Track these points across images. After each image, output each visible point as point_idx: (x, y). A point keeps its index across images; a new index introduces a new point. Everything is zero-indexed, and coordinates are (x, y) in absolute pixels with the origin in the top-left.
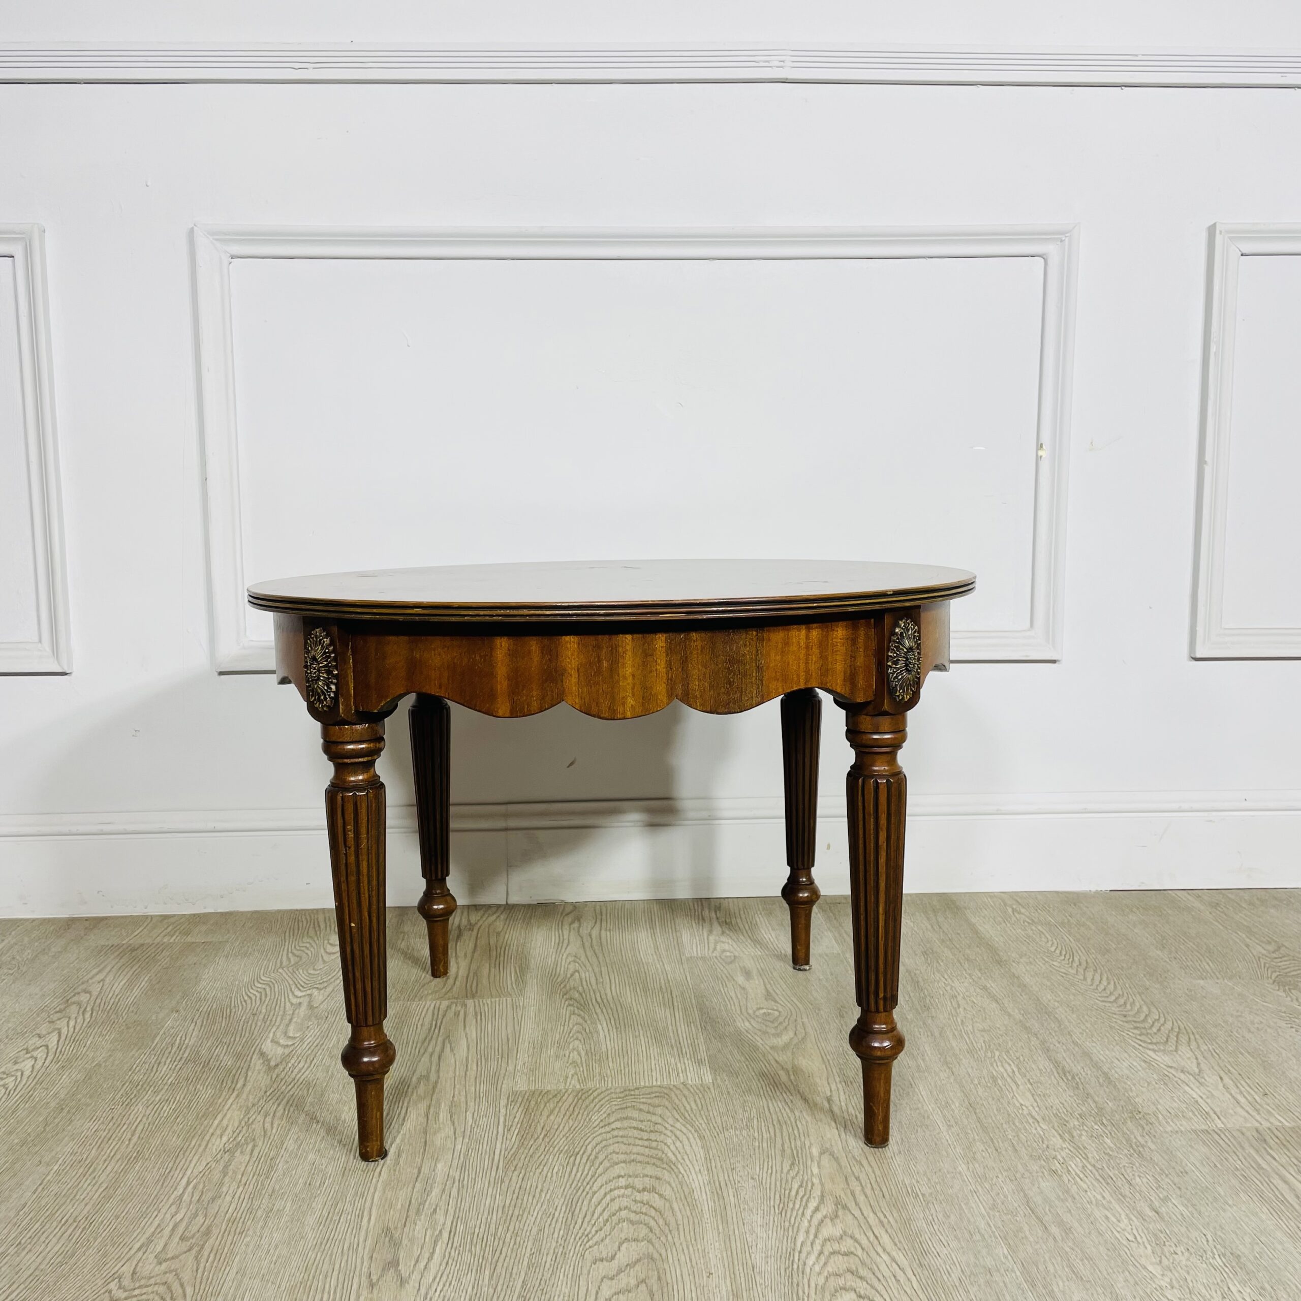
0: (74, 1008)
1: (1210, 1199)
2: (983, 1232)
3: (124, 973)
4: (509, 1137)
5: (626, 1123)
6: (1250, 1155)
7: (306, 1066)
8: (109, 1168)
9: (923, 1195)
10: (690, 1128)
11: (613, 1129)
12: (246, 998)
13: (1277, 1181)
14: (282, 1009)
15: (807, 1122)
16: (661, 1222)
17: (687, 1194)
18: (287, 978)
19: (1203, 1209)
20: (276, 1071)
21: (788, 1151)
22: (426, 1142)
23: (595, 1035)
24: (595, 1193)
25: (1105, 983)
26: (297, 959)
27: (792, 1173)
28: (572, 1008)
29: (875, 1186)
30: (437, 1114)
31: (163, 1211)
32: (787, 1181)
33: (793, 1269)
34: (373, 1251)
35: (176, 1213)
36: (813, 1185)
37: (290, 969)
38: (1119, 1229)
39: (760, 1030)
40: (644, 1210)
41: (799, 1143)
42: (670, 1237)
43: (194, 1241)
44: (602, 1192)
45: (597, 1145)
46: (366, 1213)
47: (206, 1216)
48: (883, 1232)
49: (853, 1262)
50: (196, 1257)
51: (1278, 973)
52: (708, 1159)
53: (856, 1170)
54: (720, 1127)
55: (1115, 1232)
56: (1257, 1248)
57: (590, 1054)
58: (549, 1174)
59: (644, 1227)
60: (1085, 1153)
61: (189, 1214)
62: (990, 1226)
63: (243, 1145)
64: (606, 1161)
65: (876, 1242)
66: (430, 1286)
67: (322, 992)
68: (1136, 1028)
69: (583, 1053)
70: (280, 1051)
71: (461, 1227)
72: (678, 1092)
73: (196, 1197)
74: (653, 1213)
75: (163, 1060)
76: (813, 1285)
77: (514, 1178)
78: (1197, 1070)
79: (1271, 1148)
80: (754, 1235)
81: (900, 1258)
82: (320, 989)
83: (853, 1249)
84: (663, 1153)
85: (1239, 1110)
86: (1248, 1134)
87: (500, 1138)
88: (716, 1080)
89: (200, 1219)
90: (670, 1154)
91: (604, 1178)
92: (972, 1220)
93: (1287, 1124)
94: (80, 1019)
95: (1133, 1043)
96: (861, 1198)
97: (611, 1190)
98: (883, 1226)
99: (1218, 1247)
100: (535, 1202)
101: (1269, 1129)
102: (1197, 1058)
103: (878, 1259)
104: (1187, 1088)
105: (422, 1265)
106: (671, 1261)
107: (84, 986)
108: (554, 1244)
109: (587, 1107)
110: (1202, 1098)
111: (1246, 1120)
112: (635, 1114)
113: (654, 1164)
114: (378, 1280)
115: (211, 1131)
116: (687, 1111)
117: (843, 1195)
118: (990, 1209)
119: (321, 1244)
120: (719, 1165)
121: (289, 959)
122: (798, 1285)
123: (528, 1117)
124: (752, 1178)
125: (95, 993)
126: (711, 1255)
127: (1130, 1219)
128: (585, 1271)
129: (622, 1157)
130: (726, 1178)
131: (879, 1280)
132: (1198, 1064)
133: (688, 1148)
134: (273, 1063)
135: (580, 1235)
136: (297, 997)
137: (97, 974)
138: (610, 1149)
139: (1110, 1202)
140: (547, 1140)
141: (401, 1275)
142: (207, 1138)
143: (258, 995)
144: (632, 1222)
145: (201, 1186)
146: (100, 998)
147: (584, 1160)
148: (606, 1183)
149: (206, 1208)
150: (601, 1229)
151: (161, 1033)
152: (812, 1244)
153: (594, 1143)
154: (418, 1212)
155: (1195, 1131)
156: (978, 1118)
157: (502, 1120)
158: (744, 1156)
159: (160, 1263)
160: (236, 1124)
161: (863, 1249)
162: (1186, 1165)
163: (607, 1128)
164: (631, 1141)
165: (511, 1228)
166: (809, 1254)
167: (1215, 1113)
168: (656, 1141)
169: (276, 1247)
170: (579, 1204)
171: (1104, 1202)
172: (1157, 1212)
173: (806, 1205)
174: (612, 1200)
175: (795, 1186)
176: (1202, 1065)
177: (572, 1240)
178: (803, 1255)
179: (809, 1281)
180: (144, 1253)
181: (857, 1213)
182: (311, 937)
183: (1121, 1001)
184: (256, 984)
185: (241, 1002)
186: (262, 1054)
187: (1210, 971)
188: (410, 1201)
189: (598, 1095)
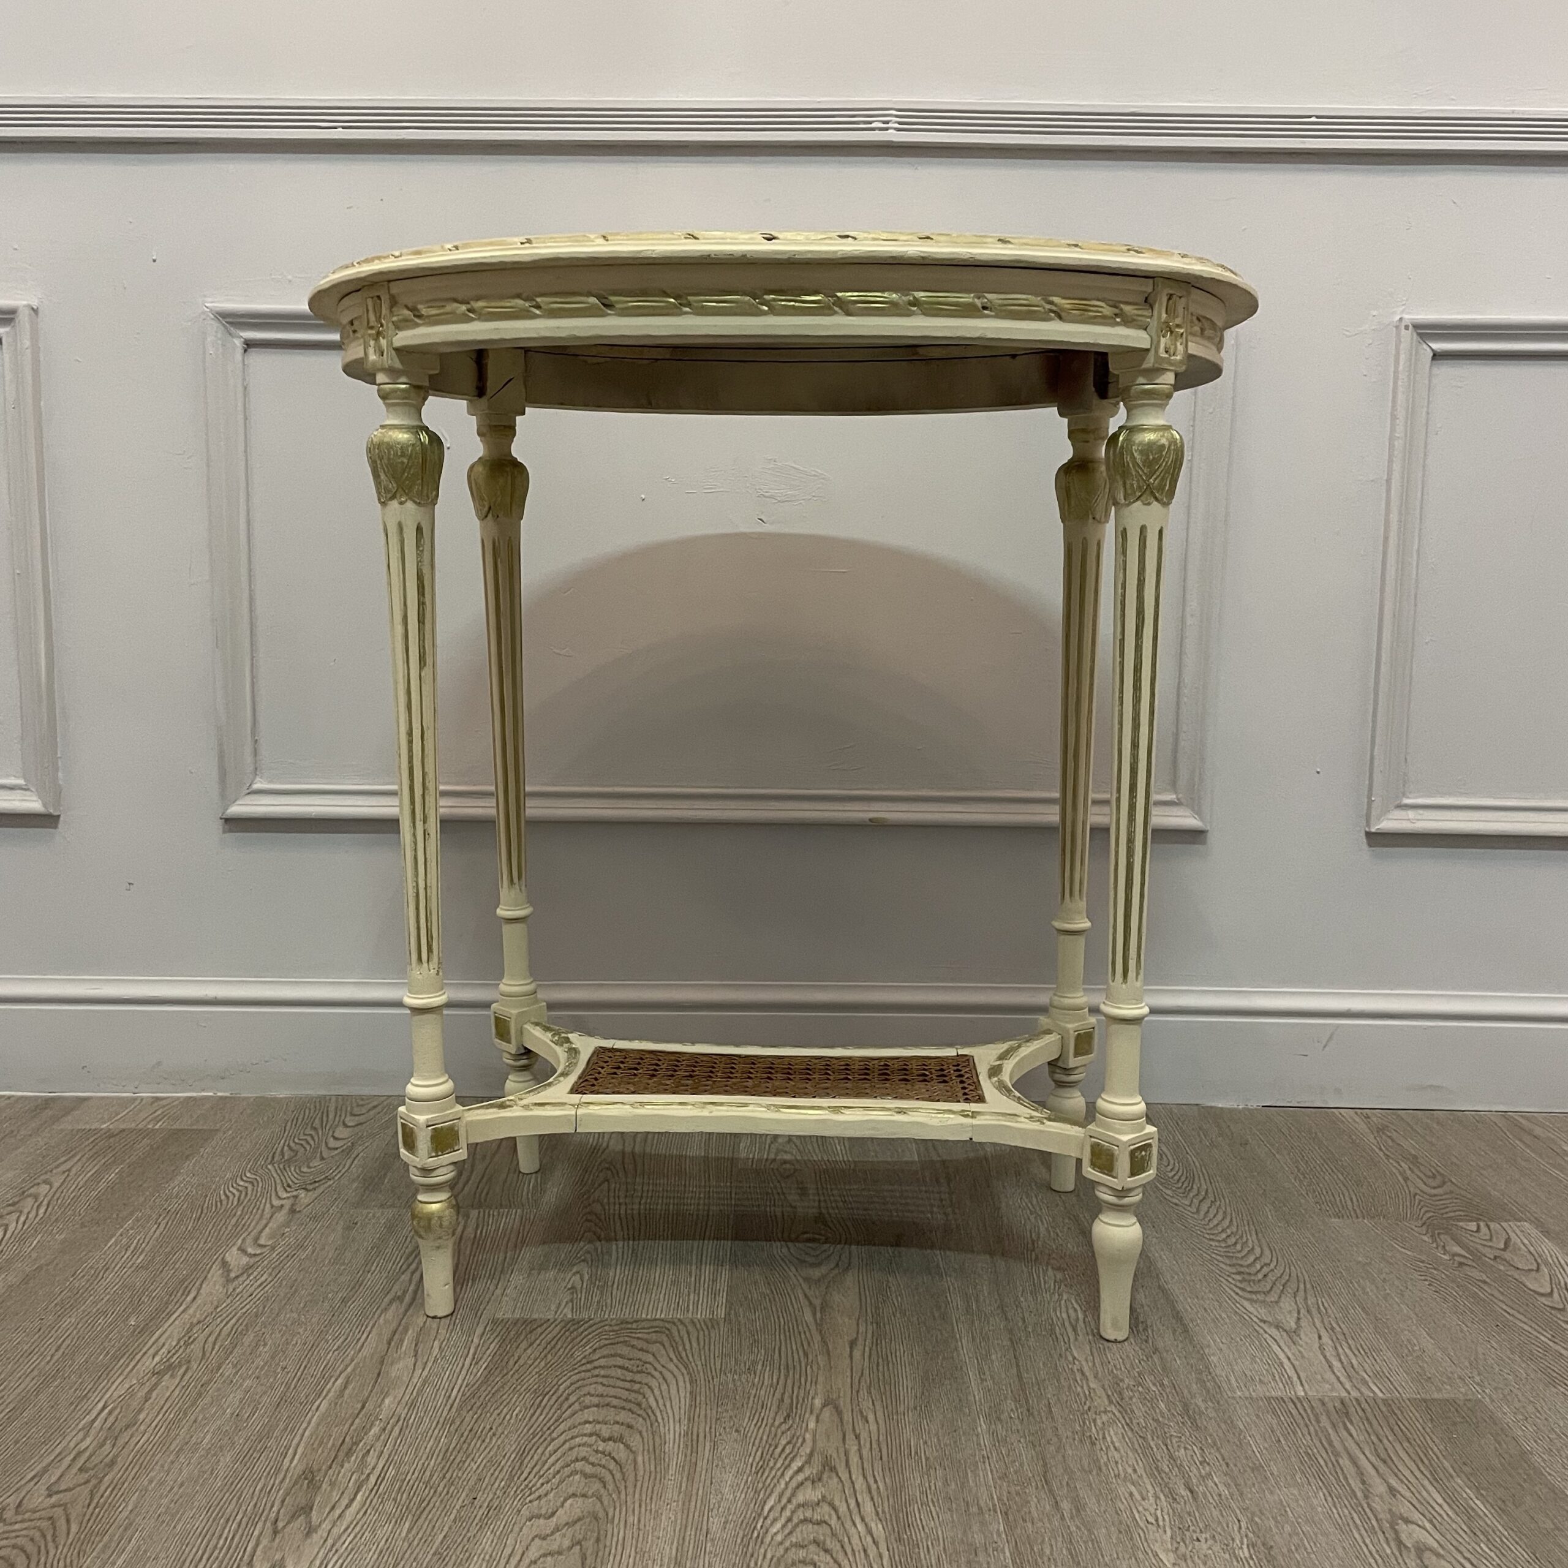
0: (30, 1201)
1: (1259, 1480)
2: (982, 1504)
3: (95, 1162)
4: (475, 1371)
5: (612, 1361)
6: (1324, 1430)
7: (270, 1279)
8: (22, 1386)
9: (927, 1459)
10: (683, 1370)
11: (595, 1368)
12: (223, 1197)
13: (1345, 1462)
14: (260, 1211)
15: (819, 1369)
16: (618, 1476)
17: (657, 1445)
18: (275, 1175)
19: (1246, 1490)
20: (236, 1282)
21: (787, 1400)
22: (379, 1374)
23: (606, 1257)
24: (553, 1440)
25: (1220, 1216)
26: (292, 1154)
27: (784, 1427)
28: (588, 1224)
29: (875, 1446)
30: (402, 1341)
31: (68, 1438)
32: (776, 1435)
33: (751, 1538)
34: (288, 1494)
35: (82, 1441)
36: (804, 1440)
37: (281, 1166)
38: (1140, 1509)
39: (798, 1259)
40: (603, 1462)
41: (802, 1392)
42: (623, 1493)
43: (92, 1473)
44: (562, 1438)
45: (572, 1384)
46: (291, 1451)
47: (114, 1445)
48: (868, 1499)
49: (822, 1532)
50: (92, 1491)
51: (1432, 1214)
52: (693, 1404)
53: (860, 1425)
54: (718, 1371)
55: (1135, 1512)
56: (1295, 1539)
57: (594, 1278)
58: (508, 1417)
59: (598, 1481)
60: (1130, 1419)
61: (95, 1443)
62: (993, 1498)
63: (175, 1367)
64: (577, 1404)
65: (855, 1511)
66: (340, 1537)
67: (310, 1193)
68: (1239, 1273)
69: (586, 1277)
70: (245, 1260)
71: (391, 1472)
72: (681, 1327)
73: (108, 1424)
74: (612, 1465)
75: (113, 1265)
76: (769, 1556)
77: (468, 1419)
78: (1294, 1326)
79: (1351, 1423)
80: (720, 1496)
81: (878, 1529)
82: (310, 1191)
83: (827, 1517)
84: (644, 1397)
85: (1329, 1375)
86: (1330, 1405)
87: (464, 1372)
88: (729, 1314)
89: (108, 1447)
90: (652, 1401)
91: (569, 1423)
92: (974, 1490)
93: (1380, 1395)
94: (33, 1213)
95: (1230, 1292)
96: (854, 1459)
97: (572, 1438)
98: (870, 1492)
99: (1251, 1535)
100: (483, 1447)
101: (1357, 1400)
102: (1299, 1313)
103: (853, 1531)
104: (1275, 1347)
105: (338, 1512)
106: (616, 1521)
107: (47, 1176)
108: (491, 1496)
109: (573, 1339)
110: (1289, 1359)
111: (1333, 1389)
112: (624, 1350)
113: (630, 1410)
114: (284, 1527)
115: (144, 1350)
116: (685, 1350)
117: (835, 1455)
118: (1000, 1478)
119: (232, 1484)
120: (703, 1413)
121: (282, 1153)
122: (752, 1556)
123: (501, 1350)
124: (737, 1431)
125: (56, 1185)
126: (663, 1517)
127: (1157, 1497)
128: (516, 1529)
129: (595, 1400)
130: (708, 1429)
131: (846, 1554)
132: (1299, 1319)
133: (673, 1391)
134: (233, 1275)
135: (522, 1487)
136: (280, 1198)
137: (65, 1161)
138: (585, 1390)
139: (1140, 1477)
140: (516, 1376)
141: (310, 1522)
142: (138, 1357)
143: (237, 1194)
144: (586, 1476)
145: (118, 1410)
146: (60, 1190)
147: (552, 1402)
148: (569, 1429)
149: (116, 1438)
150: (547, 1483)
151: (118, 1235)
152: (783, 1509)
153: (568, 1383)
154: (349, 1453)
155: (1268, 1399)
156: (1019, 1370)
157: (472, 1351)
158: (734, 1404)
159: (50, 1496)
160: (174, 1344)
161: (839, 1518)
162: (1245, 1437)
163: (589, 1366)
164: (611, 1382)
165: (448, 1476)
166: (775, 1520)
167: (1299, 1378)
168: (640, 1383)
169: (182, 1485)
170: (532, 1452)
171: (1134, 1476)
172: (1192, 1492)
173: (789, 1465)
174: (571, 1449)
175: (783, 1442)
176: (1303, 1323)
177: (512, 1493)
178: (768, 1522)
179: (766, 1551)
180: (36, 1484)
181: (844, 1476)
182: (315, 1129)
183: (1233, 1240)
184: (238, 1179)
185: (216, 1202)
186: (224, 1264)
187: (1350, 1208)
188: (344, 1441)
189: (590, 1327)
